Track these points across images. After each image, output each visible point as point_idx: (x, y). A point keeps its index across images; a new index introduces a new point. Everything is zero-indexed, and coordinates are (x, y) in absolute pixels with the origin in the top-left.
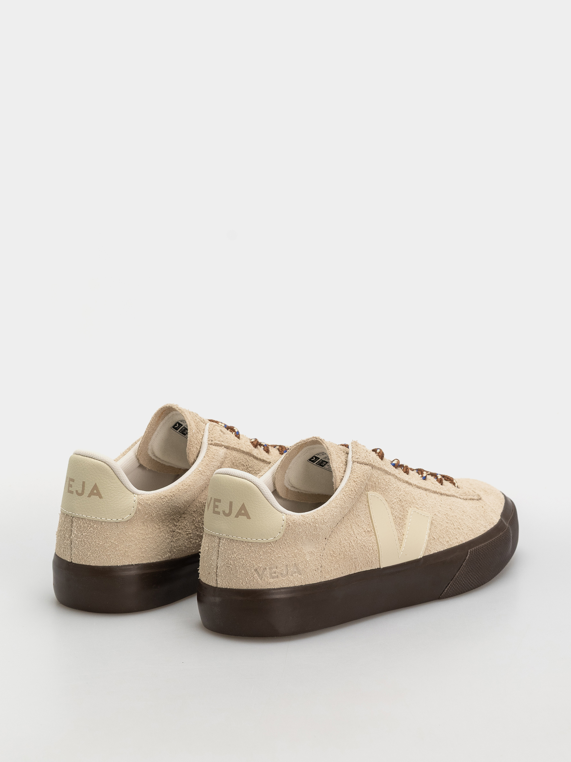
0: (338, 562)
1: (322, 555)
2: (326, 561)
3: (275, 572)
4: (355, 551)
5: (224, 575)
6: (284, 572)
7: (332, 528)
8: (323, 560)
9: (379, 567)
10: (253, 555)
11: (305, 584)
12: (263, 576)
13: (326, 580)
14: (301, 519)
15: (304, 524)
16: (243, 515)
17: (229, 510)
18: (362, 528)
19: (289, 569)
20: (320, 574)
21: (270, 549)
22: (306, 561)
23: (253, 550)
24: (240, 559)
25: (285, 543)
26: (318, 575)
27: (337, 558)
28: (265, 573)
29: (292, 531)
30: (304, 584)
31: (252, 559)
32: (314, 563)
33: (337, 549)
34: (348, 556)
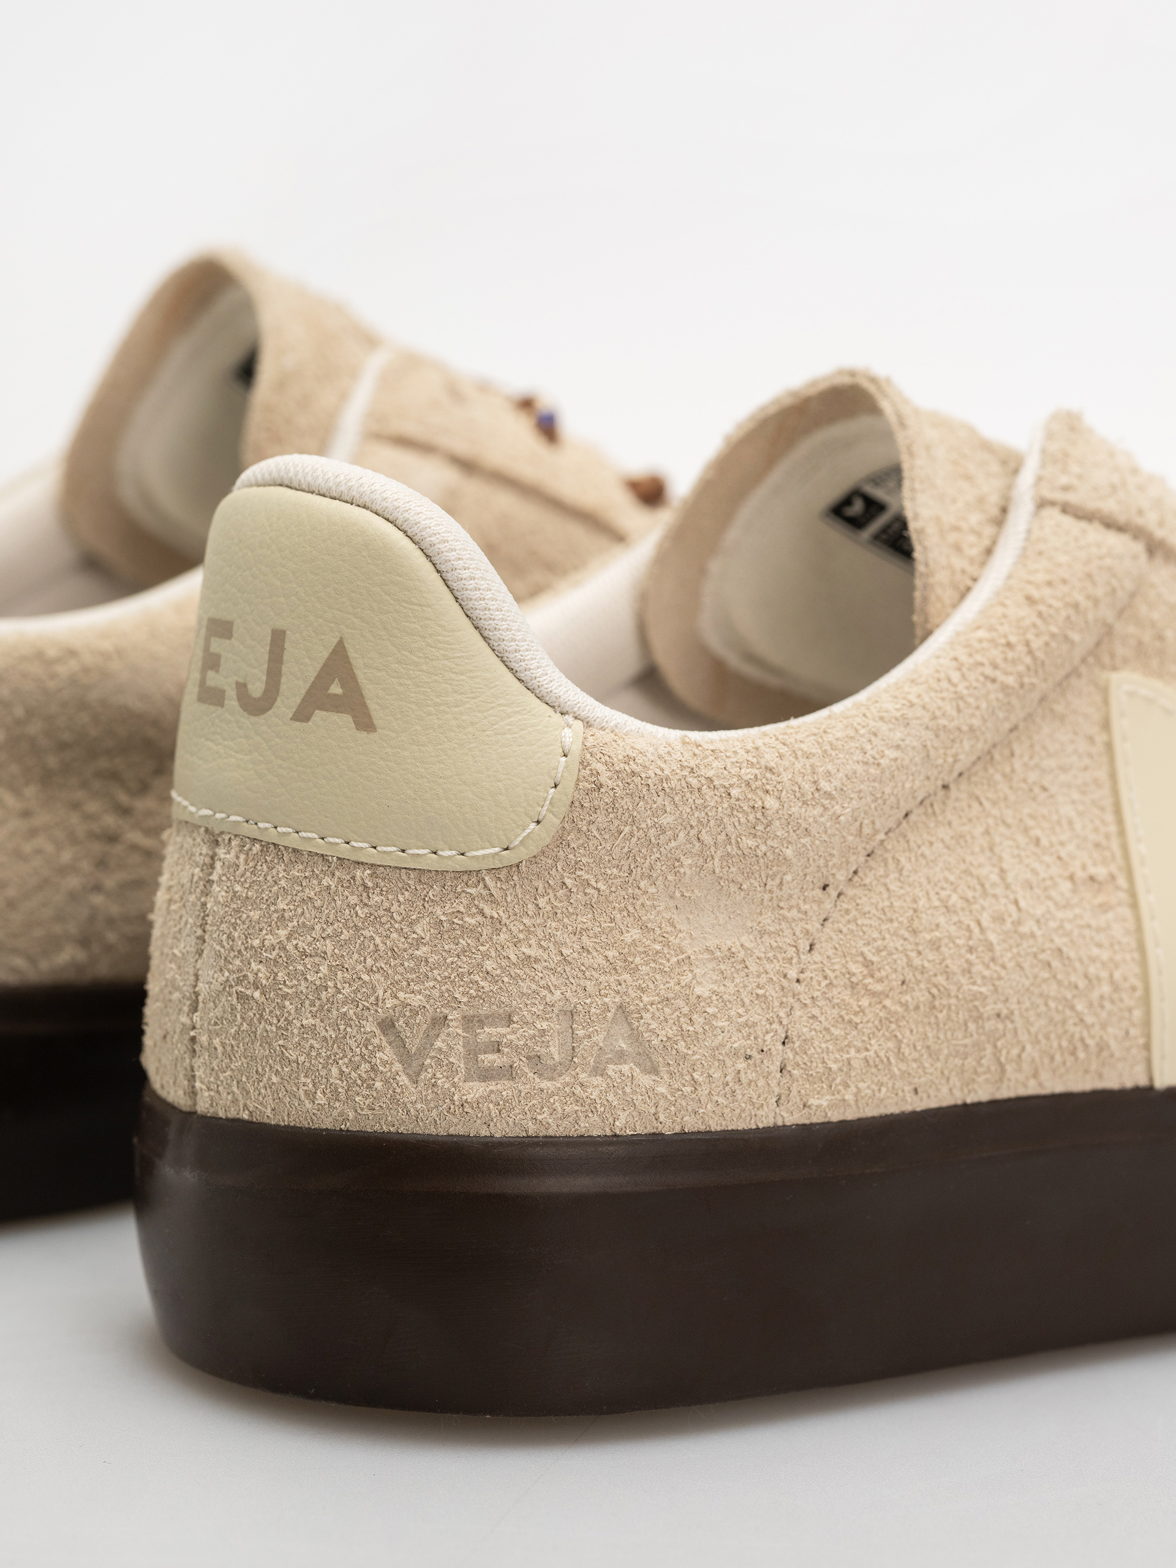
0: (893, 1026)
1: (793, 974)
2: (816, 1011)
3: (499, 1043)
4: (1000, 978)
5: (223, 1045)
6: (554, 1050)
7: (867, 830)
8: (797, 1005)
9: (1143, 1082)
10: (378, 940)
11: (678, 1129)
12: (428, 1061)
13: (815, 1120)
14: (678, 756)
15: (689, 785)
16: (336, 705)
17: (264, 678)
18: (1060, 858)
19: (581, 1033)
20: (773, 1083)
21: (474, 910)
22: (693, 999)
23: (381, 912)
24: (304, 954)
25: (568, 882)
26: (761, 1083)
27: (887, 1002)
28: (438, 1044)
29: (616, 823)
30: (668, 1126)
31: (369, 962)
32: (740, 1016)
33: (890, 954)
34: (953, 1001)
